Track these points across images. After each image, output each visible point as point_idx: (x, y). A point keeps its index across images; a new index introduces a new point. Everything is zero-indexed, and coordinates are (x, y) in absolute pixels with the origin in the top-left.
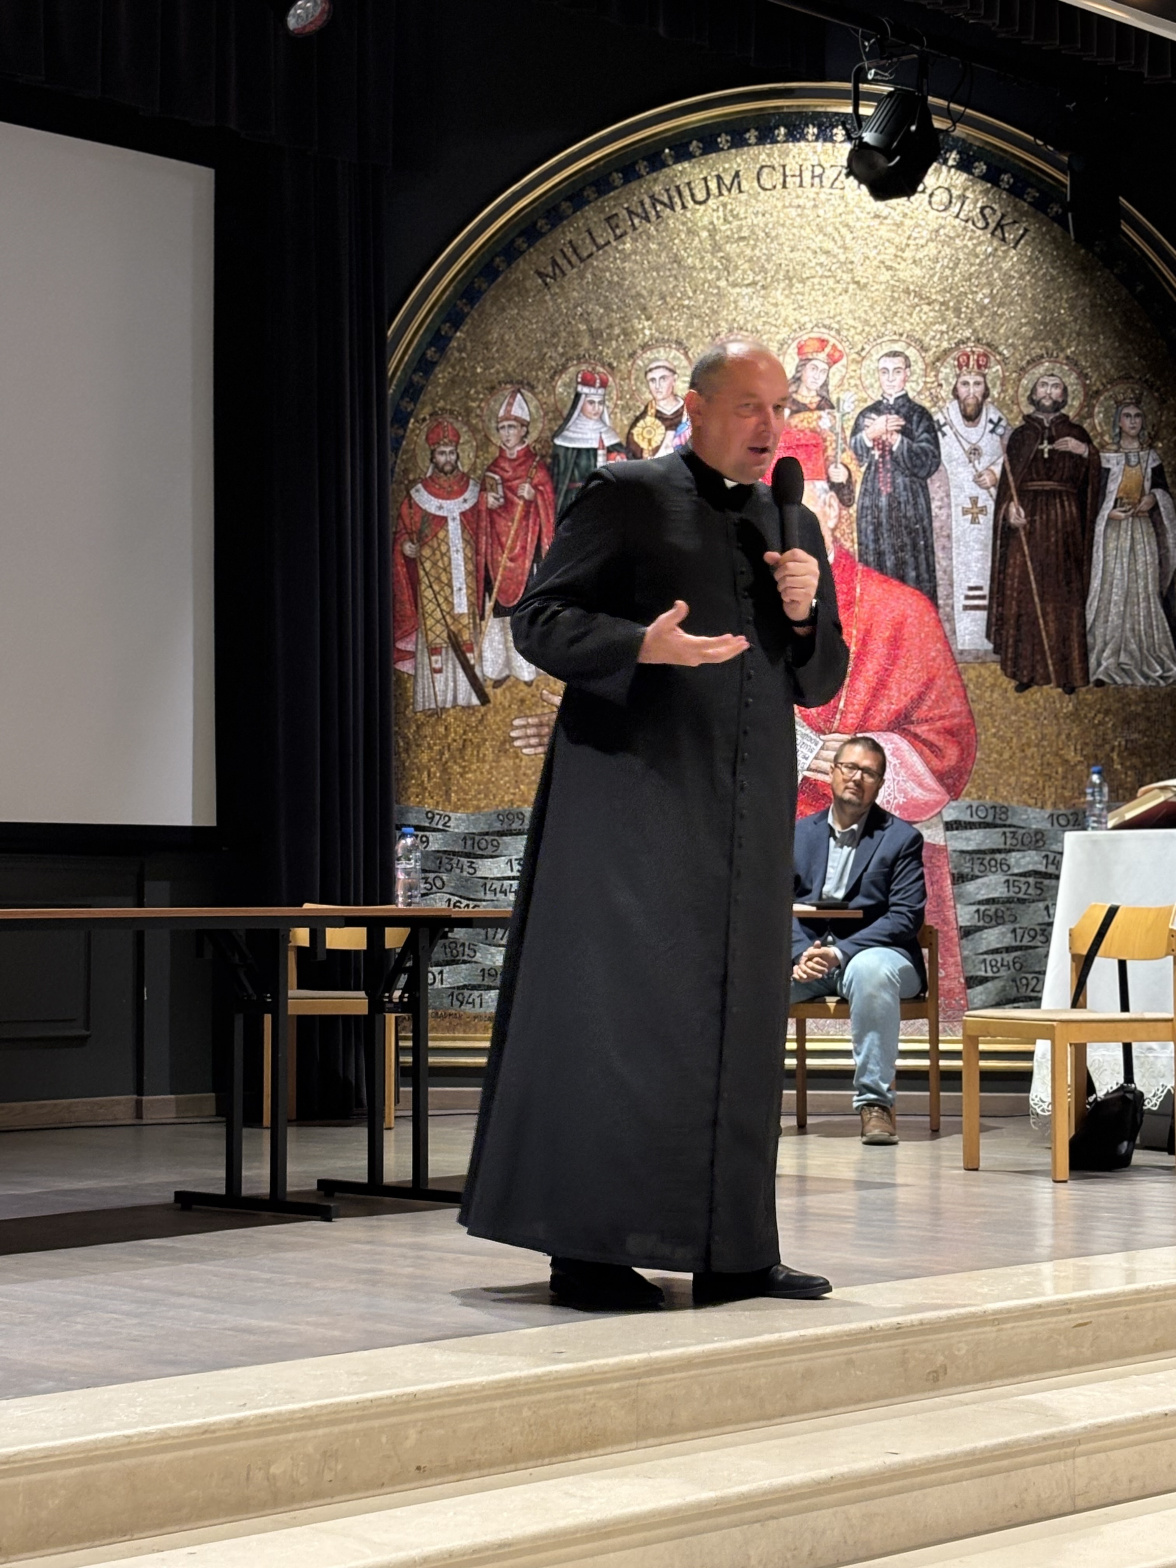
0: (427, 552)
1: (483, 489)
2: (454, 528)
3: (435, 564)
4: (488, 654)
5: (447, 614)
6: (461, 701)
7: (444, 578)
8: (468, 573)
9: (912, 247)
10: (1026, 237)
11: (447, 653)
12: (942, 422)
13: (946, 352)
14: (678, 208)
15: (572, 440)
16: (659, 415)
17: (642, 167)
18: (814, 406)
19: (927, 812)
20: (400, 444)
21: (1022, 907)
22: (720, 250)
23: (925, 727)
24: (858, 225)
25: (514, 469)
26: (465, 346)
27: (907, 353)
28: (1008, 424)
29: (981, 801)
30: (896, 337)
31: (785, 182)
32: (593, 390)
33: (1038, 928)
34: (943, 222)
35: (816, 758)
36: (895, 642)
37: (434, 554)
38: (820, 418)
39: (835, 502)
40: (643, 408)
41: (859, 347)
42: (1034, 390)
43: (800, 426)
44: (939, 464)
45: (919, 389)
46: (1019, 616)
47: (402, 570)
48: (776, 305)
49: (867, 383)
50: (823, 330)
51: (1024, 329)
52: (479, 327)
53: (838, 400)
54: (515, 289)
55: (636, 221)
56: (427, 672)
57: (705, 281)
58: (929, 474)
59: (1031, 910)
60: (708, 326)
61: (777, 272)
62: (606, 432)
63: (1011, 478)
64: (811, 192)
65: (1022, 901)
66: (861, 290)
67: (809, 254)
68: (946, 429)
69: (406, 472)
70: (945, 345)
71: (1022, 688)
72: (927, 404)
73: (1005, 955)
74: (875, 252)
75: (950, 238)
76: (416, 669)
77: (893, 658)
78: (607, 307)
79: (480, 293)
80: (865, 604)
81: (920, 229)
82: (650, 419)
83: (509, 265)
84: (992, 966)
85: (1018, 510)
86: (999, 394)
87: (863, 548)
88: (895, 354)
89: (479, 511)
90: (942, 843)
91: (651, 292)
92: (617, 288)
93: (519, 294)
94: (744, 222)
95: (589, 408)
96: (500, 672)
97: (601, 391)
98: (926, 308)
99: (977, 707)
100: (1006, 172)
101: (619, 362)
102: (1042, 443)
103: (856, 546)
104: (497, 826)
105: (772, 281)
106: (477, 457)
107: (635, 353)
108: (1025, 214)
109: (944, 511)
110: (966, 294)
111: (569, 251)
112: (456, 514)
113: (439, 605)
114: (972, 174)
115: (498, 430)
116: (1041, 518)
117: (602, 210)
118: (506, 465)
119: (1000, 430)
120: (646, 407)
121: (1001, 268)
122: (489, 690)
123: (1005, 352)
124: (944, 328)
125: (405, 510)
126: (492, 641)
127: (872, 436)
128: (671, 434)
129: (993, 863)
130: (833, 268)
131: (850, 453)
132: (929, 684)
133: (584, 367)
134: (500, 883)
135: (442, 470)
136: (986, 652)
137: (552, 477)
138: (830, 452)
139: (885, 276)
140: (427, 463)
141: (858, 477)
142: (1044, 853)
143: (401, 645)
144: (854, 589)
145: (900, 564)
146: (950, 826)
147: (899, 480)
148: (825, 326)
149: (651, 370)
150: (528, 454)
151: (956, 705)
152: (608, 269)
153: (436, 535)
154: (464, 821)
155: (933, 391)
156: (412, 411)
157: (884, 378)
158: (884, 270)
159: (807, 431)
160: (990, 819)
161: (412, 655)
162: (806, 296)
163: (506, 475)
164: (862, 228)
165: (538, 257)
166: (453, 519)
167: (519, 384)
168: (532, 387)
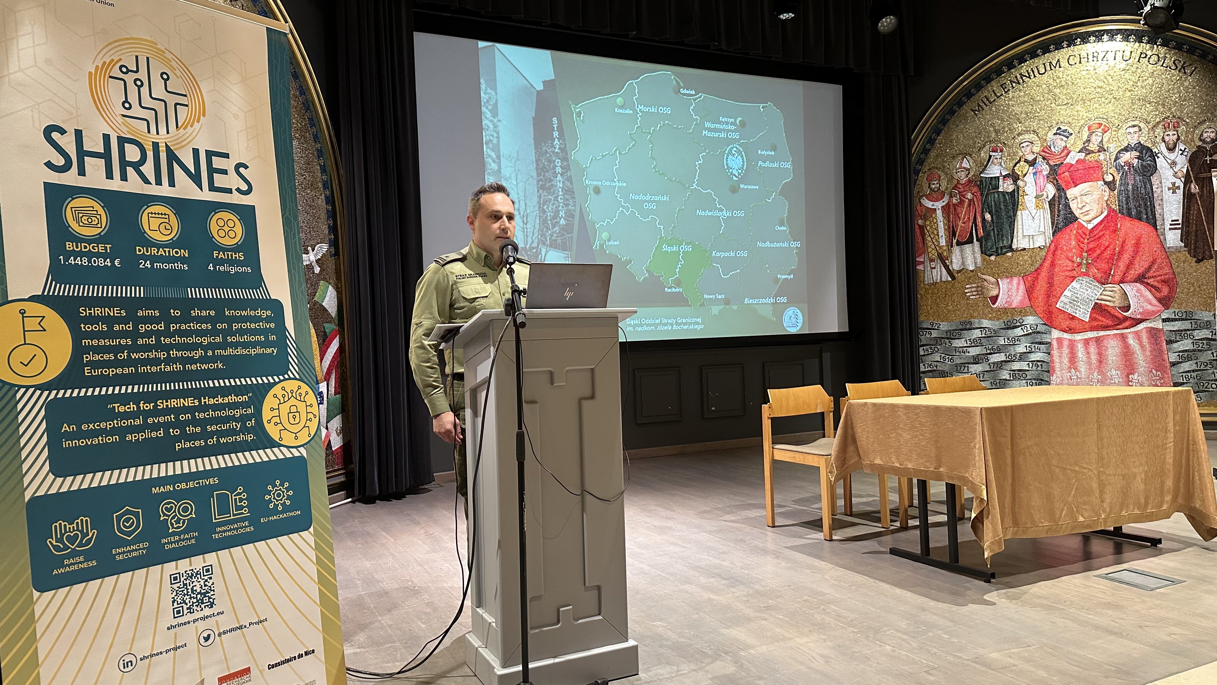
0: (928, 223)
1: (951, 197)
2: (939, 213)
3: (931, 227)
4: (954, 260)
5: (937, 246)
6: (943, 280)
7: (935, 232)
8: (945, 230)
9: (1141, 81)
10: (1196, 70)
11: (937, 261)
12: (1157, 152)
13: (1158, 123)
14: (1032, 77)
15: (988, 174)
16: (1026, 161)
17: (1016, 62)
18: (1096, 151)
19: (1154, 315)
20: (916, 182)
21: (1200, 353)
22: (1051, 92)
23: (1152, 280)
24: (1115, 75)
25: (964, 188)
26: (942, 142)
27: (1140, 125)
28: (1189, 150)
29: (1180, 310)
30: (1135, 119)
31: (1080, 61)
32: (997, 154)
33: (1208, 362)
34: (1155, 69)
35: (1101, 295)
36: (1137, 245)
37: (931, 223)
38: (1099, 155)
39: (1107, 190)
40: (1019, 159)
41: (1117, 125)
42: (1202, 135)
43: (1090, 160)
44: (1156, 169)
45: (1145, 139)
46: (1197, 231)
47: (917, 230)
48: (1078, 111)
49: (1121, 139)
50: (1100, 119)
51: (1196, 110)
52: (947, 134)
53: (1108, 147)
54: (962, 118)
55: (1014, 85)
56: (929, 269)
57: (1045, 105)
58: (1152, 175)
59: (1204, 354)
60: (1047, 123)
61: (1078, 98)
62: (1003, 170)
63: (1191, 173)
64: (1092, 63)
65: (1201, 351)
66: (1117, 101)
67: (1093, 89)
68: (1159, 155)
69: (918, 192)
70: (1158, 120)
71: (1199, 261)
72: (1150, 146)
73: (1192, 373)
74: (1123, 85)
75: (1159, 75)
77: (1136, 253)
78: (1002, 120)
79: (948, 120)
80: (1122, 231)
81: (1144, 73)
82: (1022, 163)
83: (960, 108)
84: (1186, 378)
85: (1195, 186)
86: (1184, 138)
87: (1121, 207)
88: (1134, 126)
89: (949, 205)
90: (1161, 327)
91: (1021, 113)
92: (1006, 112)
93: (964, 119)
94: (1062, 79)
95: (995, 161)
96: (960, 267)
97: (1000, 154)
98: (1148, 105)
99: (1177, 271)
100: (1185, 45)
101: (1008, 141)
102: (1206, 157)
103: (1117, 207)
104: (961, 327)
105: (1076, 102)
106: (948, 184)
107: (1015, 137)
108: (1195, 61)
109: (1159, 190)
110: (1167, 97)
111: (985, 100)
112: (940, 207)
113: (933, 243)
114: (1169, 47)
115: (956, 173)
116: (1207, 189)
117: (999, 83)
118: (960, 187)
119: (1185, 153)
120: (1020, 158)
121: (1184, 85)
122: (956, 275)
123: (1187, 120)
124: (1157, 113)
125: (918, 207)
126: (956, 255)
127: (1123, 161)
128: (1031, 168)
129: (1186, 335)
130: (1104, 93)
131: (1114, 169)
132: (1153, 262)
133: (992, 145)
134: (962, 349)
135: (933, 191)
136: (1181, 247)
137: (980, 189)
138: (1104, 169)
139: (1128, 94)
140: (928, 188)
141: (1118, 178)
142: (1211, 330)
143: (918, 259)
144: (1117, 224)
145: (1139, 213)
146: (1164, 320)
147: (1137, 178)
148: (1100, 118)
149: (1022, 143)
150: (970, 181)
151: (1167, 270)
152: (1002, 105)
153: (931, 216)
154: (946, 326)
155: (1152, 140)
156: (921, 169)
157: (1129, 137)
158: (1127, 91)
159: (1093, 161)
160: (1184, 317)
161: (923, 263)
162: (1092, 106)
163: (960, 190)
164: (1117, 75)
165: (972, 104)
166: (939, 209)
167: (965, 155)
168: (971, 155)
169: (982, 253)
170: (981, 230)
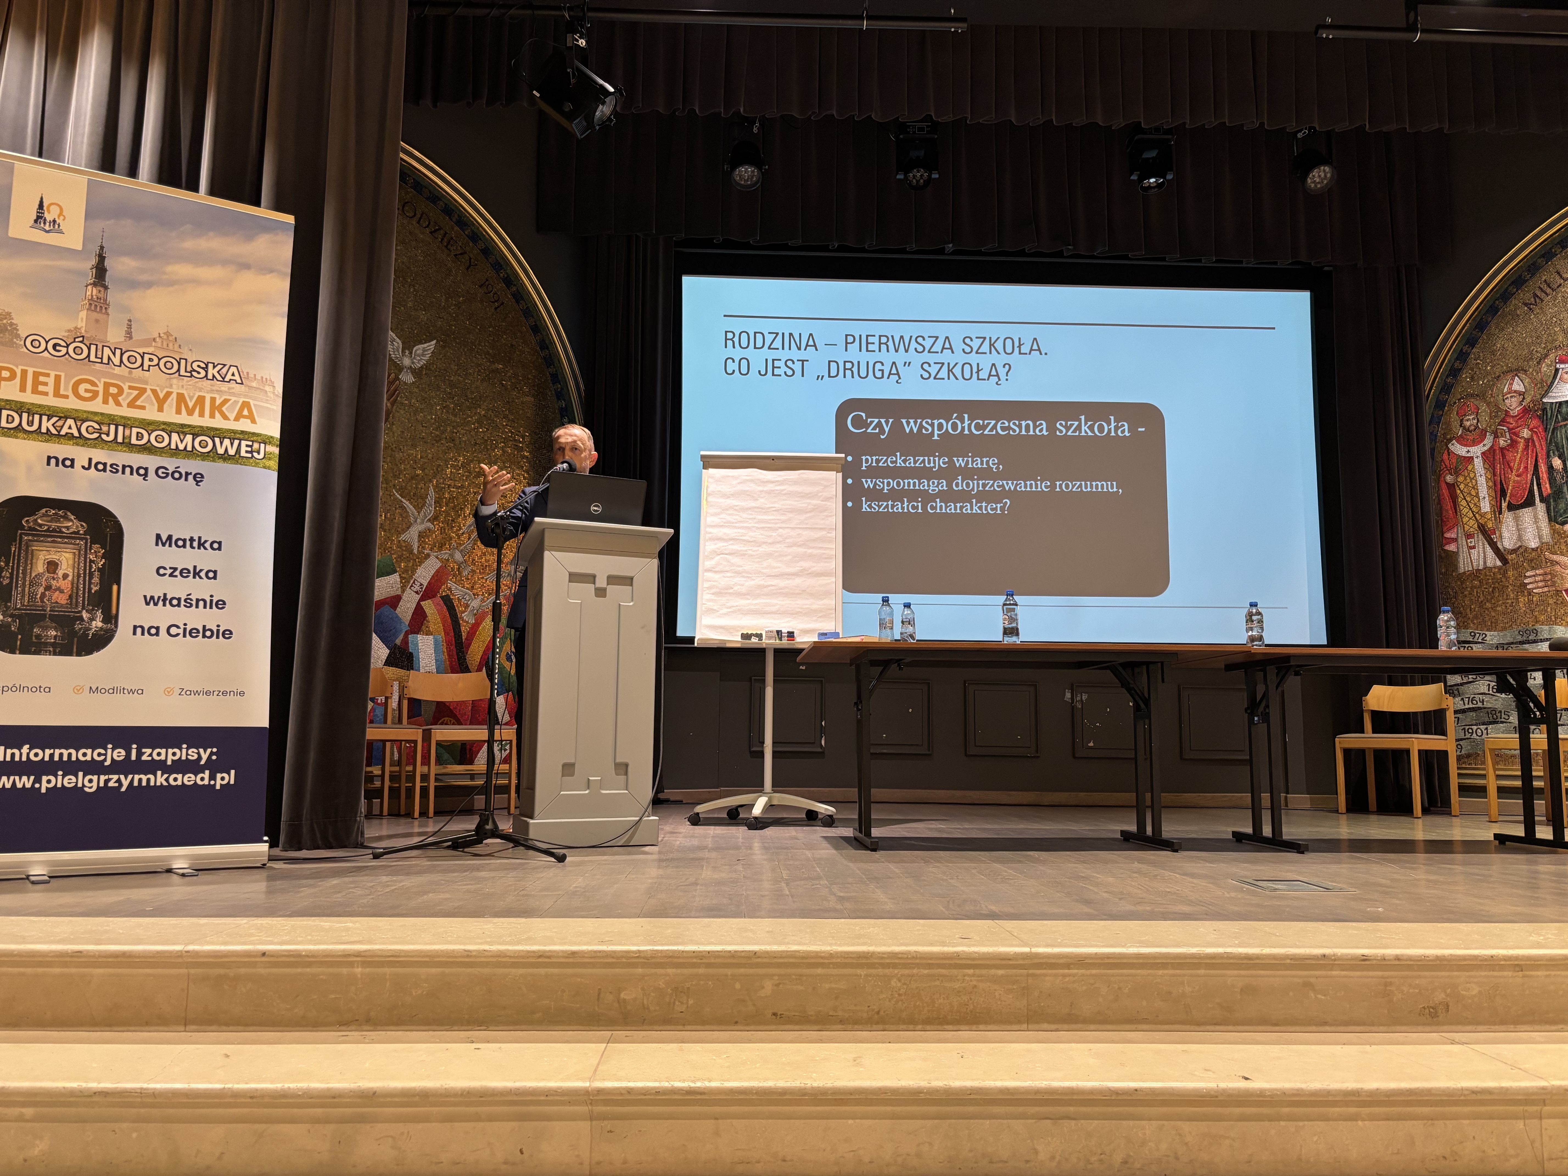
0: (1461, 479)
1: (1496, 437)
2: (1478, 463)
4: (1506, 534)
5: (1477, 513)
6: (1488, 565)
11: (1478, 536)
15: (1555, 397)
20: (1441, 420)
25: (1517, 422)
26: (1479, 356)
37: (1465, 479)
47: (1445, 492)
52: (1487, 343)
54: (1510, 317)
56: (1465, 549)
76: (1458, 548)
79: (1487, 323)
83: (1505, 303)
89: (1495, 450)
93: (1513, 319)
96: (1515, 544)
104: (1519, 638)
111: (1545, 287)
112: (1479, 454)
115: (1504, 400)
118: (1511, 420)
125: (1445, 456)
126: (1508, 526)
133: (1560, 353)
135: (1468, 430)
137: (1543, 422)
140: (1459, 427)
143: (1447, 535)
150: (1526, 411)
153: (1466, 468)
154: (1495, 637)
156: (1448, 399)
163: (1511, 426)
165: (1525, 295)
166: (1477, 457)
167: (1516, 371)
168: (1526, 371)
169: (1550, 519)
170: (1548, 485)
